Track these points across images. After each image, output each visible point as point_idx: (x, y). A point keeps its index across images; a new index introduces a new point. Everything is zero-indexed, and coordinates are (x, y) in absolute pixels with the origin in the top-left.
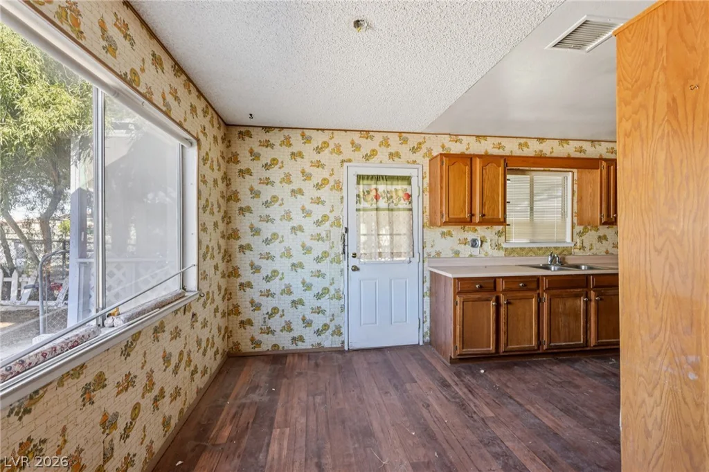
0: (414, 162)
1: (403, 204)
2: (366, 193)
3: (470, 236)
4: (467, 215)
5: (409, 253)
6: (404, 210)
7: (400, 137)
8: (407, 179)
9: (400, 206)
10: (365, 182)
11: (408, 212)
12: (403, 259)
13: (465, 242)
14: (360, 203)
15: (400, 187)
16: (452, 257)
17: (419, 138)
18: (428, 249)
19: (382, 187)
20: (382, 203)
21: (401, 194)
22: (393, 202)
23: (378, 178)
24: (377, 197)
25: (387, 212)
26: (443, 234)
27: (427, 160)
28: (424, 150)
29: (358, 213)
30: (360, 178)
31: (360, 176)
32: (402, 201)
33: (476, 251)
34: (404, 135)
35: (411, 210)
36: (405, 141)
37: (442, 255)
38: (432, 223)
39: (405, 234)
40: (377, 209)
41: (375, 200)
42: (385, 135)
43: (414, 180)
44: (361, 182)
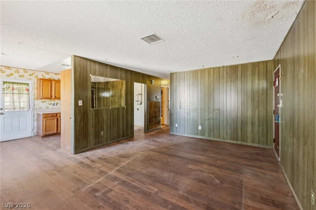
0: (30, 79)
1: (25, 92)
2: (7, 88)
3: (53, 102)
4: (50, 97)
5: (28, 108)
6: (26, 94)
7: (24, 71)
8: (28, 84)
9: (24, 93)
10: (7, 84)
12: (26, 110)
13: (49, 104)
14: (4, 91)
15: (24, 87)
16: (46, 109)
17: (33, 72)
18: (36, 106)
19: (15, 86)
20: (15, 91)
21: (24, 89)
22: (20, 91)
23: (14, 83)
24: (13, 89)
25: (18, 94)
26: (42, 102)
27: (36, 79)
28: (35, 75)
29: (3, 94)
30: (4, 83)
31: (5, 82)
32: (25, 91)
33: (54, 107)
34: (26, 70)
35: (29, 94)
36: (27, 72)
37: (42, 108)
38: (37, 99)
39: (26, 102)
40: (13, 94)
41: (12, 90)
42: (17, 69)
43: (30, 85)
44: (5, 84)
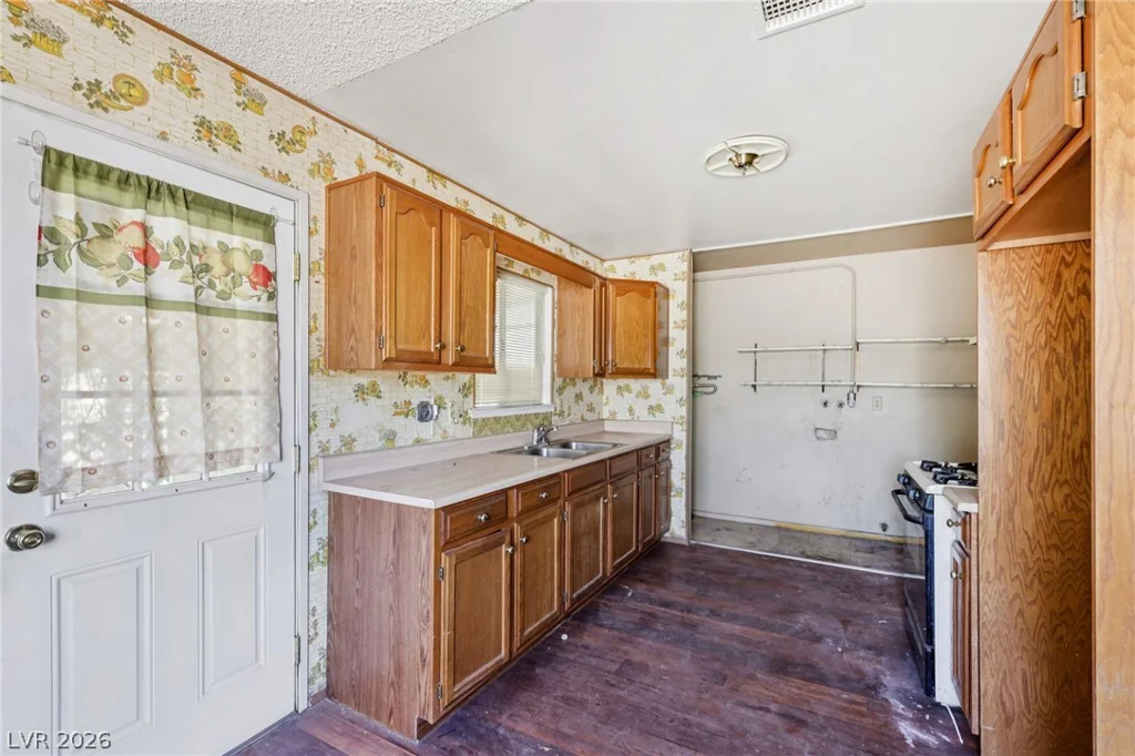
0: (284, 178)
1: (247, 297)
2: (92, 233)
3: (417, 395)
5: (268, 449)
6: (253, 315)
7: (239, 84)
8: (264, 224)
9: (238, 303)
10: (89, 185)
11: (262, 324)
12: (246, 467)
13: (403, 410)
14: (61, 264)
15: (241, 241)
16: (380, 450)
17: (304, 116)
18: (322, 434)
19: (168, 227)
20: (170, 282)
21: (242, 264)
22: (211, 285)
23: (152, 190)
24: (147, 257)
25: (193, 315)
26: (360, 391)
27: (320, 186)
28: (310, 155)
29: (47, 303)
30: (57, 166)
31: (61, 156)
32: (246, 287)
33: (427, 430)
34: (253, 84)
35: (273, 318)
36: (255, 103)
37: (357, 447)
38: (336, 358)
39: (254, 392)
40: (149, 302)
41: (138, 266)
42: (183, 49)
43: (282, 231)
44: (67, 179)
